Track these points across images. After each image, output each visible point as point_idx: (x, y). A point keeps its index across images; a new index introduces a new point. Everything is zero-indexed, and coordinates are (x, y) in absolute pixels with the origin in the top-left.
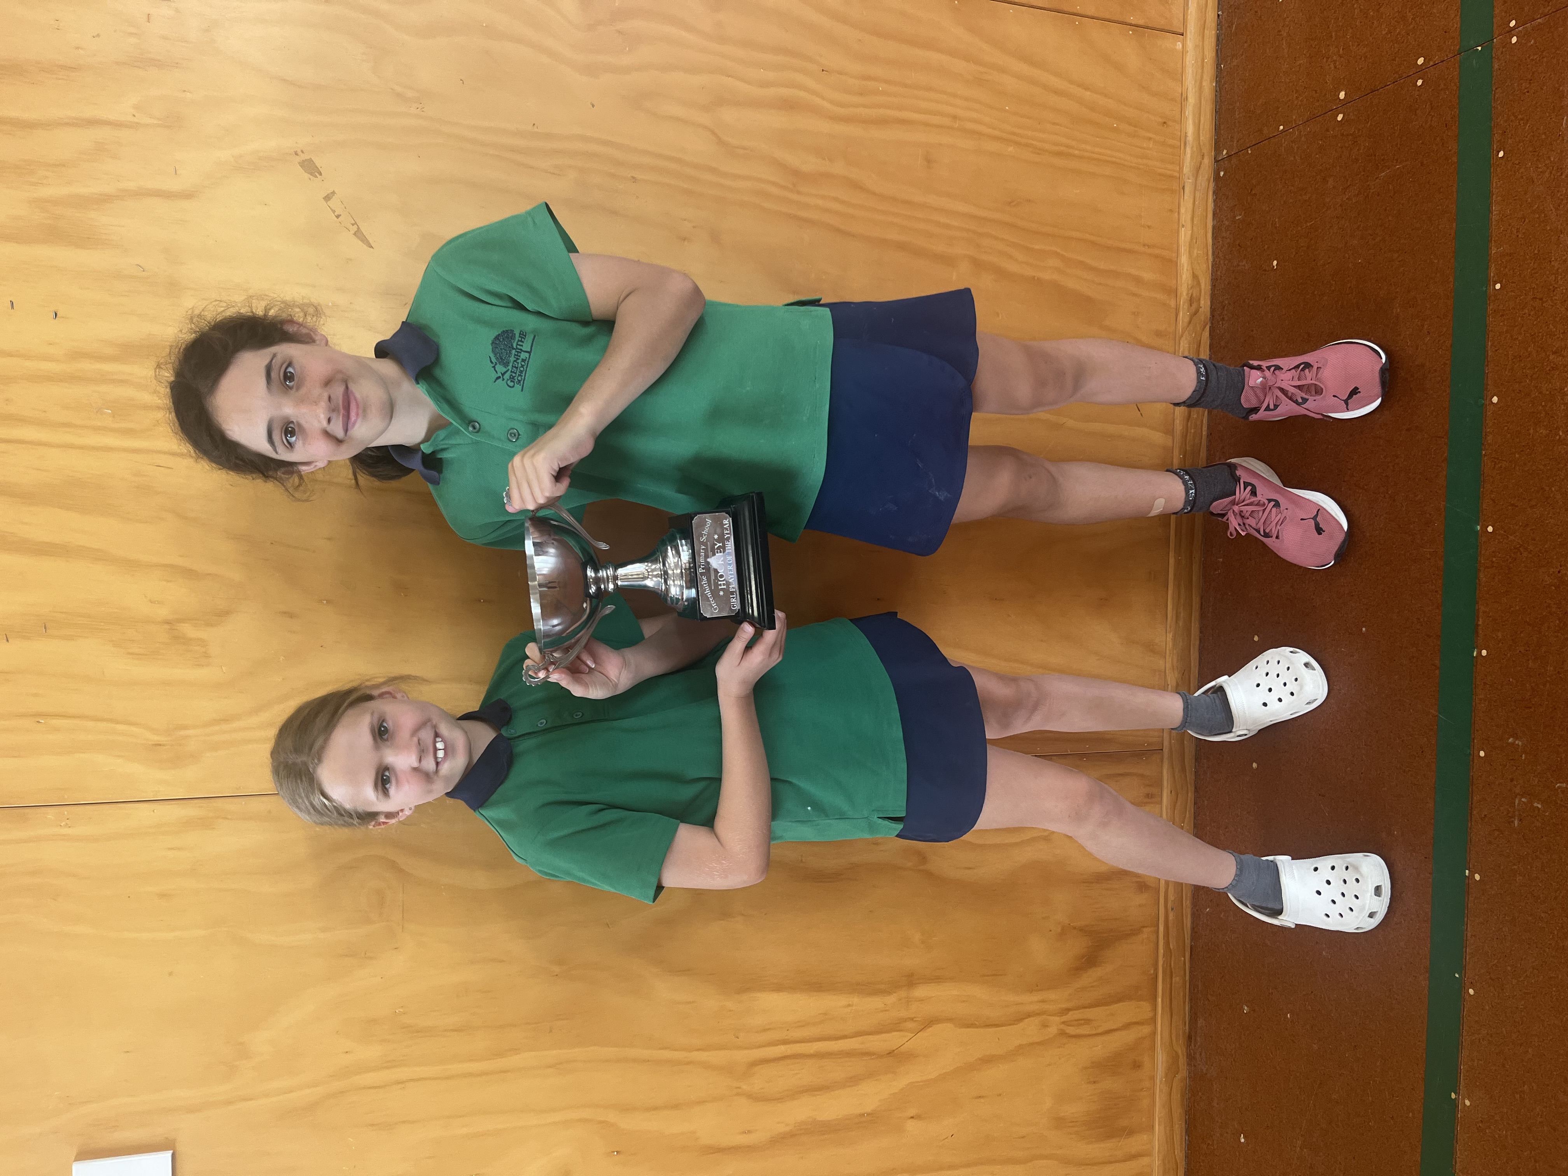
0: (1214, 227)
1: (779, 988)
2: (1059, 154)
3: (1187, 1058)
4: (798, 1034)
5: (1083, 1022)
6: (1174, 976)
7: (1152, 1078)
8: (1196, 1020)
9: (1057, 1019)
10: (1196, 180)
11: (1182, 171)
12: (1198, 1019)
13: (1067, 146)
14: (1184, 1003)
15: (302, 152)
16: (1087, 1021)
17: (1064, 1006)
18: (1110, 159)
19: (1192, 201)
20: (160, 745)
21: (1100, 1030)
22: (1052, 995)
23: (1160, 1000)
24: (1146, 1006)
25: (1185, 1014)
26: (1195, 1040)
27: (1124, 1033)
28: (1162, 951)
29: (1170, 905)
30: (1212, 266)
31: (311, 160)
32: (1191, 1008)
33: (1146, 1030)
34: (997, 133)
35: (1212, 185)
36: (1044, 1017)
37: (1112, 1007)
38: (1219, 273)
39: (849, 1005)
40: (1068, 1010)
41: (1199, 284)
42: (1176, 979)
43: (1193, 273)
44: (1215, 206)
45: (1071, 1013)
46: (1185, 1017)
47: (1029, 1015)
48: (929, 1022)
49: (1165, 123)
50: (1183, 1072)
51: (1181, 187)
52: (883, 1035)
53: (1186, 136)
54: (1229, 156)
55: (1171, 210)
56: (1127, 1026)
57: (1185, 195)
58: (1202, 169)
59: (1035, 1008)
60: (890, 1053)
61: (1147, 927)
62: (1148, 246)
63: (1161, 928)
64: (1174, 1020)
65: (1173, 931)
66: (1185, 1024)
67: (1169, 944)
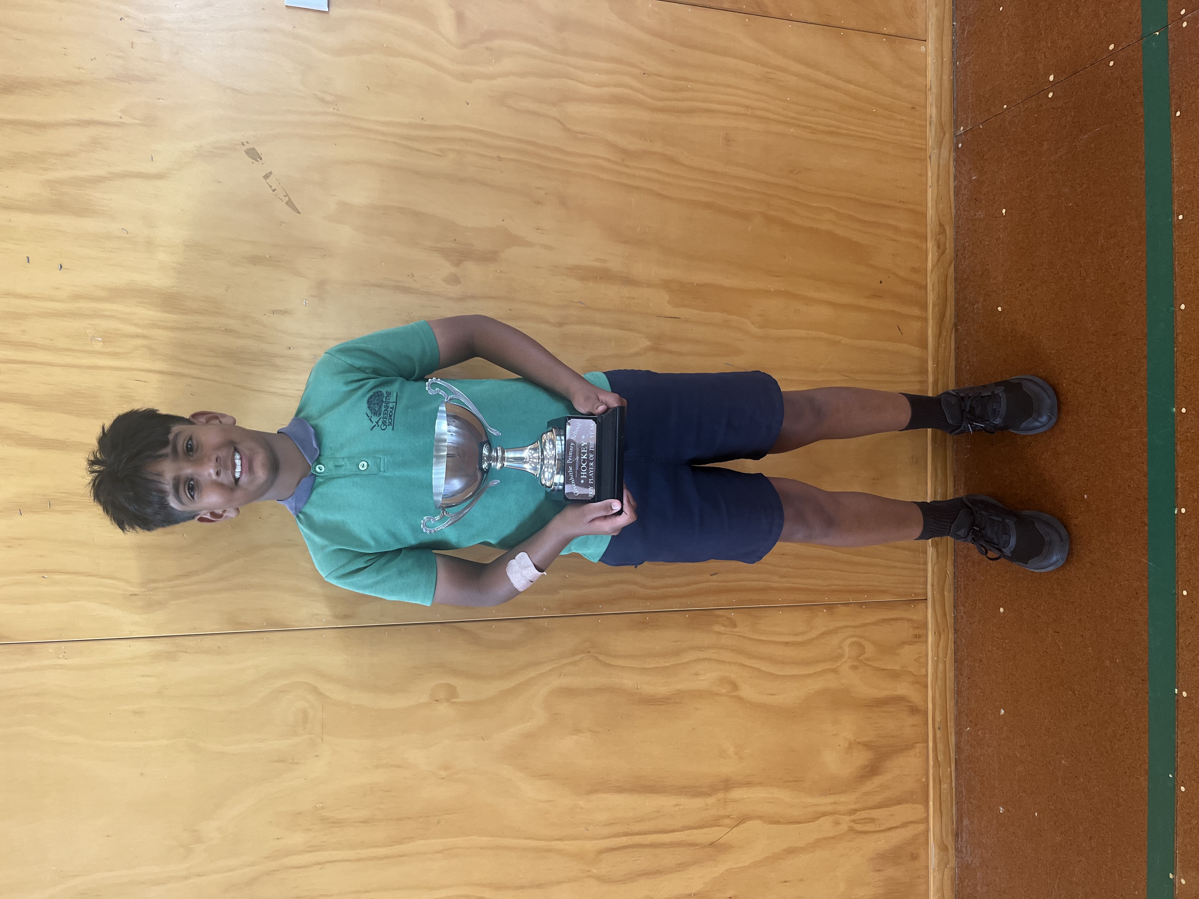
0: (955, 187)
1: (620, 790)
2: (831, 133)
3: (955, 851)
4: (636, 828)
5: (868, 820)
6: (942, 784)
7: (927, 868)
8: (962, 820)
9: (847, 818)
10: (940, 151)
11: (928, 144)
12: (963, 819)
13: (838, 127)
14: (952, 806)
15: (247, 143)
16: (872, 820)
17: (853, 807)
18: (870, 136)
19: (937, 167)
20: (136, 595)
21: (882, 828)
22: (843, 798)
24: (920, 808)
25: (953, 814)
26: (962, 836)
27: (902, 831)
29: (937, 725)
30: (955, 217)
31: (254, 149)
32: (958, 809)
33: (921, 827)
34: (781, 118)
35: (953, 154)
36: (837, 816)
37: (892, 808)
38: (960, 222)
39: (677, 805)
40: (855, 811)
41: (944, 230)
42: (944, 786)
43: (940, 222)
44: (956, 170)
45: (858, 813)
46: (952, 817)
47: (824, 814)
48: (743, 819)
49: (913, 108)
50: (953, 863)
51: (928, 157)
52: (706, 829)
53: (931, 117)
54: (966, 132)
55: (920, 175)
56: (905, 825)
57: (932, 162)
58: (944, 143)
59: (830, 808)
60: (711, 844)
61: (918, 743)
62: (903, 202)
63: (931, 744)
64: (944, 820)
65: (940, 746)
66: (953, 823)
67: (937, 758)
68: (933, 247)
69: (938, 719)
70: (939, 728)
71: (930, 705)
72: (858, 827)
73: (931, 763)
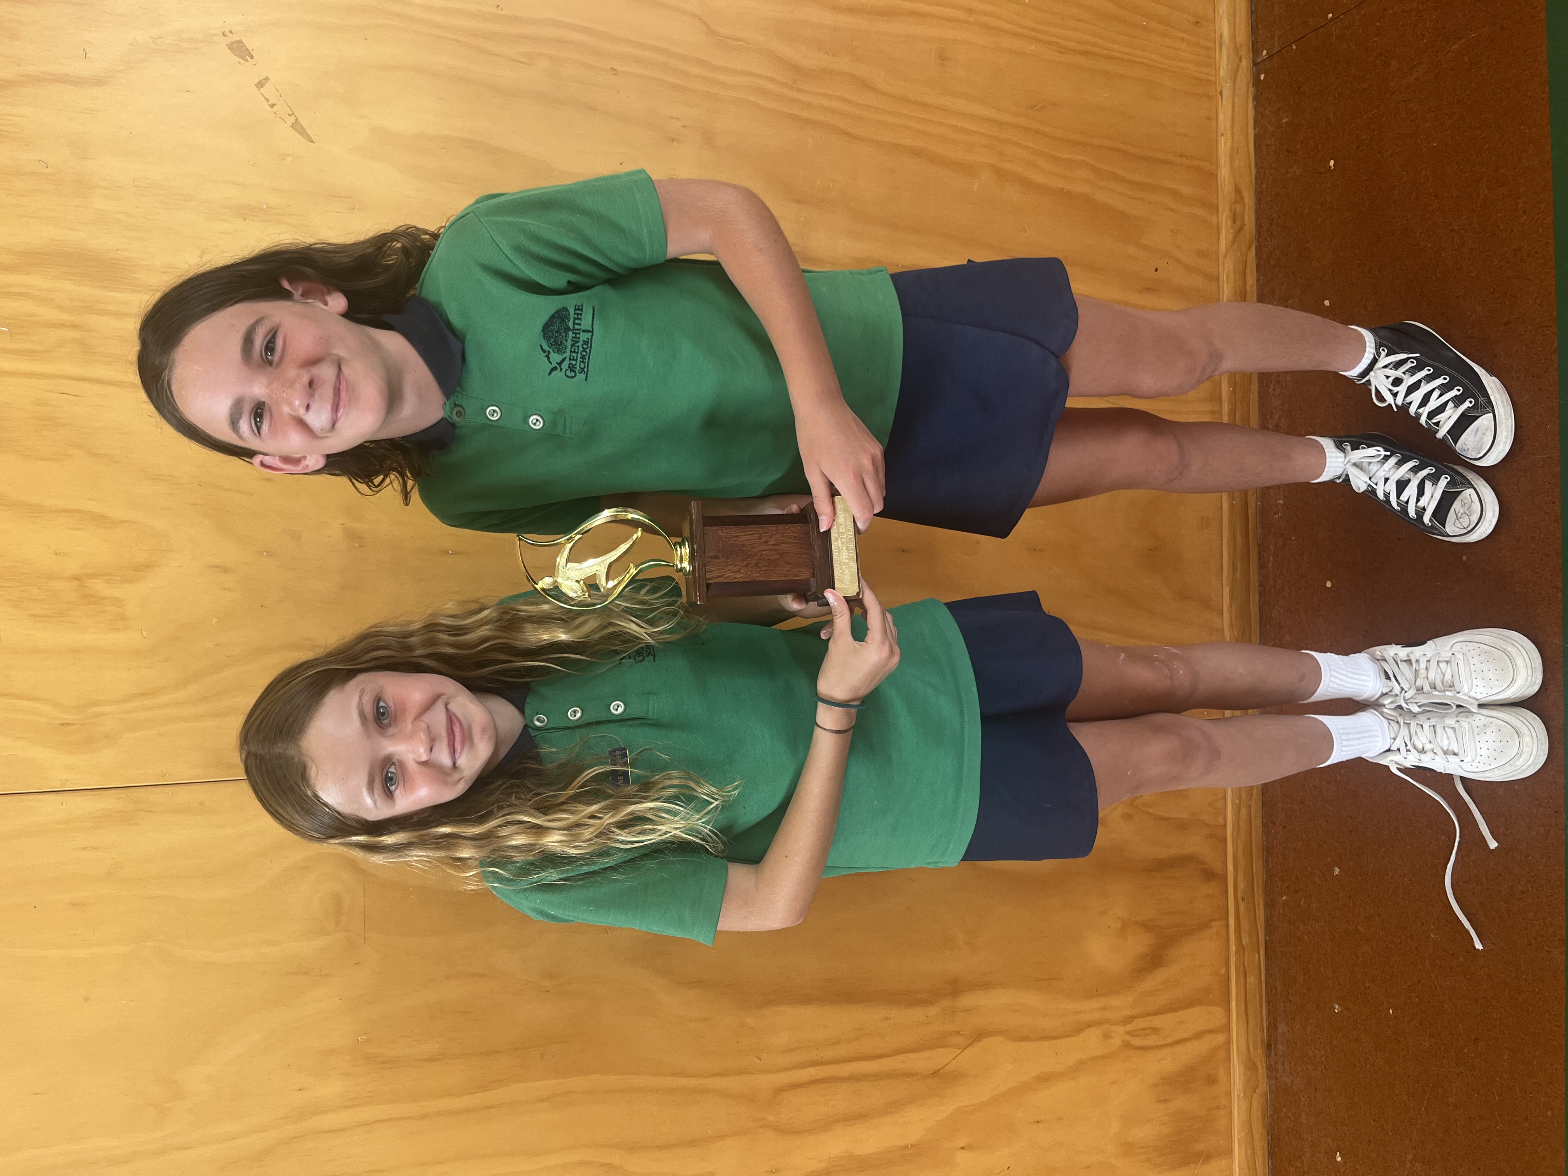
0: (1256, 136)
1: (805, 999)
2: (1086, 53)
3: (1267, 1069)
4: (827, 1053)
5: (1150, 1031)
6: (1248, 975)
7: (1229, 1094)
8: (1276, 1025)
9: (1120, 1029)
10: (1235, 85)
11: (1219, 74)
12: (1278, 1024)
13: (1097, 46)
14: (1261, 1007)
15: (231, 32)
16: (1155, 1030)
17: (1128, 1013)
18: (1140, 61)
19: (1230, 107)
20: (68, 724)
21: (1169, 1041)
22: (1115, 1001)
23: (1234, 1004)
24: (1219, 1011)
25: (1263, 1019)
26: (1276, 1048)
27: (1196, 1043)
28: (1234, 947)
29: (1240, 894)
30: (1256, 178)
31: (240, 42)
32: (1269, 1012)
33: (1220, 1038)
34: (1016, 29)
35: (1252, 90)
36: (1106, 1026)
37: (1181, 1013)
38: (1264, 185)
39: (886, 1019)
40: (1131, 1019)
41: (1242, 198)
42: (1251, 980)
43: (1236, 185)
44: (1256, 112)
45: (1135, 1021)
46: (1262, 1022)
47: (1089, 1025)
48: (978, 1036)
49: (1197, 22)
50: (1263, 1087)
51: (1218, 92)
52: (927, 1052)
53: (1221, 36)
54: (1270, 57)
55: (1208, 118)
56: (1198, 1035)
57: (1224, 101)
58: (1240, 71)
59: (1095, 1016)
60: (935, 1073)
61: (1215, 920)
62: (1185, 156)
63: (1232, 921)
64: (1251, 1026)
65: (1245, 924)
66: (1263, 1031)
67: (1241, 940)
68: (1226, 220)
69: (1241, 886)
70: (1243, 899)
71: (1230, 867)
72: (1136, 1041)
73: (1233, 948)
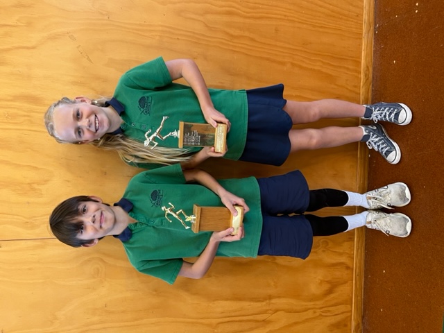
0: (374, 50)
2: (322, 27)
3: (362, 323)
4: (233, 314)
5: (328, 311)
6: (358, 297)
8: (365, 311)
9: (319, 310)
10: (368, 35)
11: (363, 31)
13: (325, 24)
14: (362, 306)
15: (70, 32)
17: (321, 306)
18: (339, 28)
19: (367, 41)
20: (28, 222)
21: (333, 314)
22: (317, 303)
23: (353, 305)
24: (349, 306)
26: (365, 318)
27: (341, 315)
30: (373, 64)
31: (72, 35)
32: (364, 308)
33: (349, 314)
34: (300, 21)
35: (373, 36)
36: (315, 310)
37: (337, 307)
38: (375, 66)
39: (250, 305)
41: (369, 69)
43: (367, 65)
44: (374, 43)
45: (324, 308)
46: (362, 310)
47: (309, 309)
48: (277, 311)
49: (357, 16)
50: (361, 328)
51: (363, 37)
52: (262, 315)
53: (365, 20)
54: (379, 26)
55: (359, 45)
56: (343, 313)
58: (370, 31)
59: (312, 307)
60: (263, 321)
61: (349, 281)
62: (351, 57)
63: (354, 282)
64: (358, 311)
65: (358, 283)
67: (356, 287)
68: (363, 76)
69: (357, 271)
70: (358, 275)
71: (354, 266)
73: (354, 289)
